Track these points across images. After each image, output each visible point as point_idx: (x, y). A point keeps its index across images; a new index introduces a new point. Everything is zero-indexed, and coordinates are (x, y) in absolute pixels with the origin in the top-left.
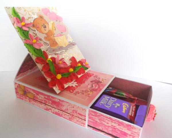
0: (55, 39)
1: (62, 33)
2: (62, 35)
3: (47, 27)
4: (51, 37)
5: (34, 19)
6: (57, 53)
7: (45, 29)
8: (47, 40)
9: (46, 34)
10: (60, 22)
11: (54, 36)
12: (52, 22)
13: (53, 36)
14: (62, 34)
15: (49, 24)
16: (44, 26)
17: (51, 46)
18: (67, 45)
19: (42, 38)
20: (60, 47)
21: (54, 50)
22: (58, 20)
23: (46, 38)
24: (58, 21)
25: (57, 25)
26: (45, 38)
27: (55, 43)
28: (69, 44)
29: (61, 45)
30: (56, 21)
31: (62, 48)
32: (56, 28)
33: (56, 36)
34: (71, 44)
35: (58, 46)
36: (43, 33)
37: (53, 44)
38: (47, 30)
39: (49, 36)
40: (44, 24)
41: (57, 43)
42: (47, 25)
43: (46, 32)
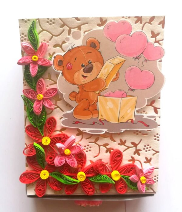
1: (132, 90)
3: (94, 70)
4: (91, 94)
6: (81, 129)
7: (85, 75)
8: (74, 99)
10: (146, 61)
11: (102, 94)
12: (118, 60)
13: (98, 92)
14: (130, 93)
15: (107, 63)
16: (88, 67)
18: (125, 120)
19: (64, 94)
20: (100, 120)
21: (76, 123)
22: (142, 56)
23: (74, 94)
24: (142, 59)
25: (131, 69)
27: (91, 108)
28: (134, 120)
29: (104, 117)
30: (136, 58)
31: (102, 124)
32: (122, 76)
33: (105, 94)
34: (139, 122)
35: (95, 116)
36: (73, 84)
37: (86, 110)
38: (90, 77)
39: (86, 91)
40: (91, 63)
41: (96, 110)
42: (99, 65)
43: (83, 81)
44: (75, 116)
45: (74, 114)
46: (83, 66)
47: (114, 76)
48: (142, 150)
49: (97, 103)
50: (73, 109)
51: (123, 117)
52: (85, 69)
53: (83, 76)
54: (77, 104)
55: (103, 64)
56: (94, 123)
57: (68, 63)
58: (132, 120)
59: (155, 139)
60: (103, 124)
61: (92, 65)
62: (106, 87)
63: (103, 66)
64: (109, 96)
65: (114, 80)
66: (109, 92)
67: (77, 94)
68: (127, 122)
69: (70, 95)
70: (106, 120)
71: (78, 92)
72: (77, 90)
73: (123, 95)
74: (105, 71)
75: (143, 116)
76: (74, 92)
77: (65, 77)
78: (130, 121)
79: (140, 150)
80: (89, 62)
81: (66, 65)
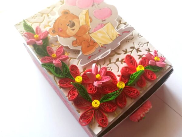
0: (91, 38)
1: (104, 20)
2: (105, 25)
3: (76, 23)
4: (85, 36)
5: (54, 21)
6: (96, 59)
7: (73, 28)
8: (77, 45)
9: (76, 35)
10: (98, 4)
11: (90, 32)
12: (84, 12)
13: (87, 33)
14: (104, 22)
15: (80, 17)
16: (71, 24)
17: (84, 52)
18: (115, 38)
19: (69, 46)
20: (102, 47)
21: (89, 58)
24: (96, 4)
25: (95, 12)
26: (74, 43)
27: (91, 44)
28: (119, 34)
29: (103, 43)
30: (93, 6)
31: (104, 48)
32: (93, 18)
33: (92, 32)
34: (123, 33)
35: (97, 47)
36: (69, 37)
37: (89, 46)
38: (77, 28)
39: (80, 36)
40: (71, 21)
41: (95, 42)
42: (77, 19)
43: (74, 32)
44: (85, 54)
45: (84, 53)
46: (68, 25)
47: (89, 20)
48: (139, 47)
49: (92, 39)
50: (81, 51)
51: (113, 36)
52: (71, 26)
53: (72, 30)
54: (81, 47)
55: (78, 18)
56: (100, 51)
57: (58, 29)
58: (118, 35)
59: (140, 37)
60: (106, 48)
61: (73, 22)
62: (90, 28)
63: (79, 19)
64: (95, 31)
65: (91, 21)
66: (93, 29)
67: (76, 41)
68: (117, 37)
69: (73, 44)
70: (105, 45)
71: (76, 40)
72: (75, 39)
73: (102, 26)
74: (82, 20)
75: (122, 29)
76: (73, 41)
77: (62, 36)
78: (118, 36)
79: (139, 49)
80: (70, 21)
81: (58, 30)
